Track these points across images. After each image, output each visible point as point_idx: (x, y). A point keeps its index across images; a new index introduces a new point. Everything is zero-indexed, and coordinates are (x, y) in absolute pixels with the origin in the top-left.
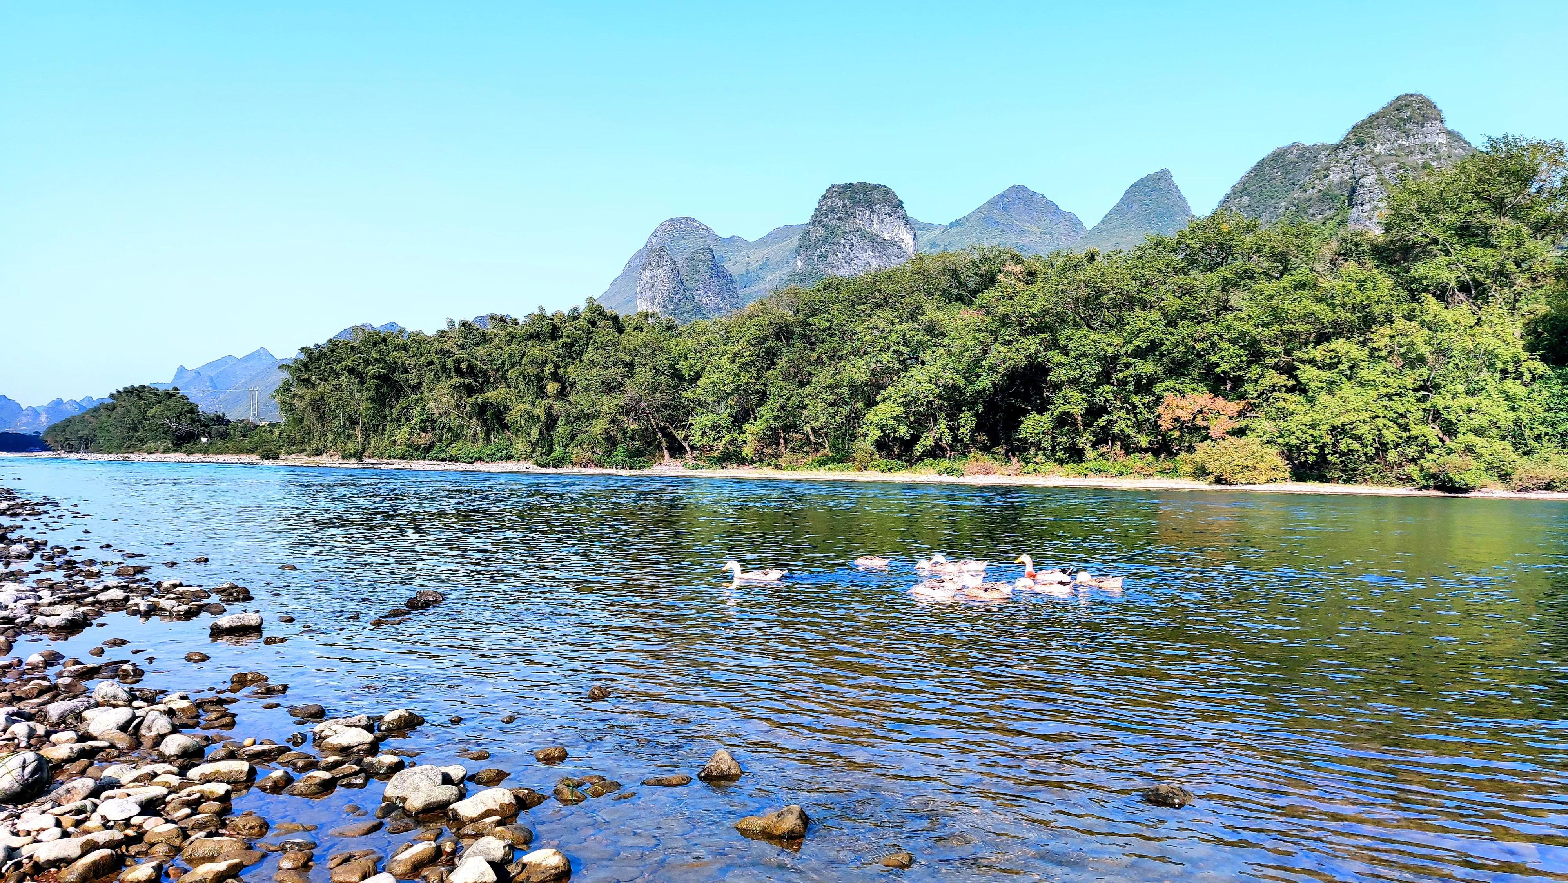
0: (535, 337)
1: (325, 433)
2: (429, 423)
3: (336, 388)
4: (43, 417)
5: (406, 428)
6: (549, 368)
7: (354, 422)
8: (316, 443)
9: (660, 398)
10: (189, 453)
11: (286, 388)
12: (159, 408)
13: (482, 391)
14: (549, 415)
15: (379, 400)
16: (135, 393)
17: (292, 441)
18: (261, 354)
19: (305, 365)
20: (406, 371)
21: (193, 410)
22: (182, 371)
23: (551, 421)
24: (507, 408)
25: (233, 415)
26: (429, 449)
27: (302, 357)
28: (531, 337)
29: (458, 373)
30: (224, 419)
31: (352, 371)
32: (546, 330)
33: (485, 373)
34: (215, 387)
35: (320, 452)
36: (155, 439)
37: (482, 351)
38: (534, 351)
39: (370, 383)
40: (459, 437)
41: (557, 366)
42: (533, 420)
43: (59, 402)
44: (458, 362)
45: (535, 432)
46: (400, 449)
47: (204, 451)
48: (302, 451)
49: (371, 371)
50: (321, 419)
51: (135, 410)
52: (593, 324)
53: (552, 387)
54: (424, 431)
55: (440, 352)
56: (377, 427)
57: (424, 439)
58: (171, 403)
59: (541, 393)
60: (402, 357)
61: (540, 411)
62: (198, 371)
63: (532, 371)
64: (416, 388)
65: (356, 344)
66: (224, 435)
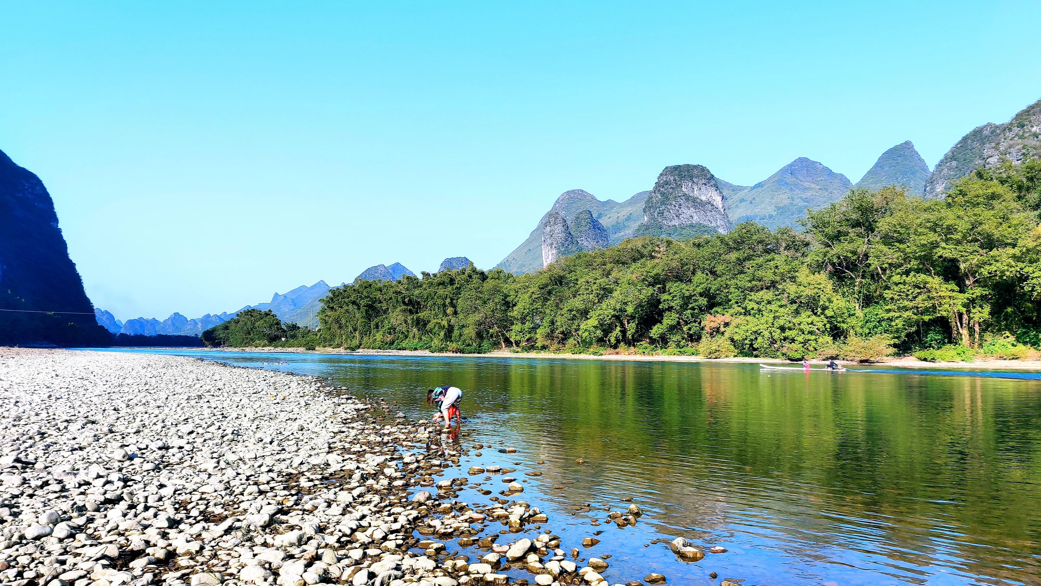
0: (442, 283)
1: (341, 335)
2: (392, 330)
3: (347, 311)
4: (200, 325)
5: (381, 333)
6: (448, 300)
7: (355, 330)
8: (337, 341)
9: (498, 315)
10: (276, 347)
11: (323, 311)
12: (261, 322)
13: (417, 313)
14: (449, 325)
15: (368, 317)
16: (250, 313)
17: (325, 340)
18: (322, 283)
19: (332, 299)
20: (380, 302)
21: (278, 323)
22: (276, 295)
23: (450, 329)
24: (429, 322)
25: (300, 325)
26: (392, 343)
27: (330, 295)
28: (440, 284)
29: (404, 303)
30: (294, 327)
31: (354, 303)
32: (447, 280)
33: (418, 303)
34: (295, 305)
35: (339, 346)
36: (259, 339)
37: (417, 292)
38: (441, 291)
39: (363, 309)
40: (406, 337)
41: (452, 299)
42: (442, 327)
43: (208, 316)
44: (404, 298)
45: (442, 333)
46: (378, 344)
47: (283, 346)
48: (330, 345)
49: (362, 303)
50: (340, 327)
51: (249, 323)
52: (470, 277)
53: (450, 310)
54: (390, 333)
55: (396, 292)
56: (366, 332)
57: (389, 338)
58: (267, 319)
59: (445, 314)
60: (378, 295)
61: (445, 323)
62: (285, 296)
63: (440, 302)
64: (385, 312)
65: (357, 287)
66: (293, 337)
